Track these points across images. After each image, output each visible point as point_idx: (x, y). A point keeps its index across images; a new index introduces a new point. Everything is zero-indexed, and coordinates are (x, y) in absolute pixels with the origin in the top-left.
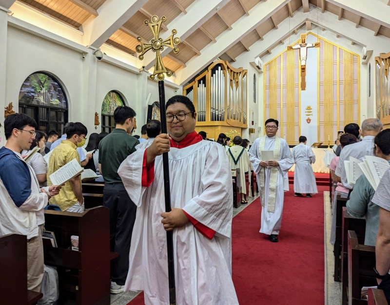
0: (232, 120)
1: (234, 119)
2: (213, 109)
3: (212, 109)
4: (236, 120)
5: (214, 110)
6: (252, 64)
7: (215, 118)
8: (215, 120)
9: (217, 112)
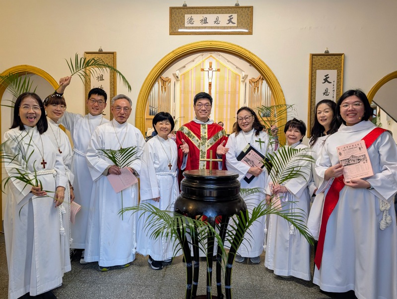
2: (151, 107)
6: (174, 75)
7: (152, 113)
9: (153, 109)
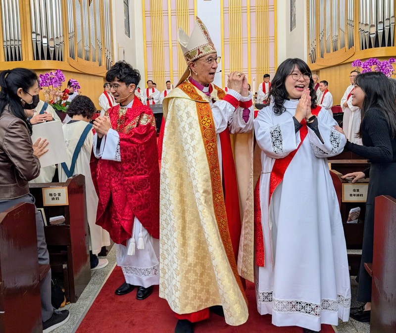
0: (83, 61)
1: (87, 59)
2: (37, 34)
3: (34, 36)
4: (91, 62)
5: (39, 38)
7: (42, 54)
8: (43, 58)
9: (45, 41)
